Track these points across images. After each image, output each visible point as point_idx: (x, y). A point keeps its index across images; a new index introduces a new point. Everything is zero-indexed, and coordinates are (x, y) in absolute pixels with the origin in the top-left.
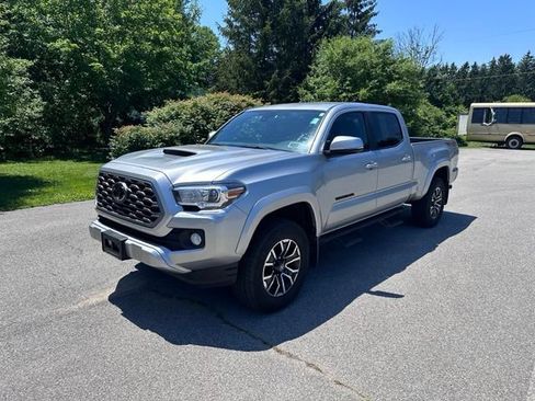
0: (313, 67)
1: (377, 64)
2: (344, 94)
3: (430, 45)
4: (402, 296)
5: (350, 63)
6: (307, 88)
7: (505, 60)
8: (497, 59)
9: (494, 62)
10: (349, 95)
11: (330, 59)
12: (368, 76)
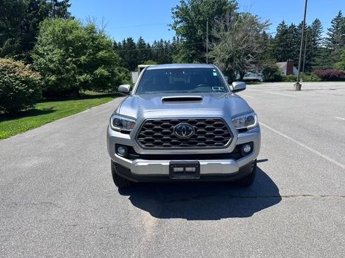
0: (39, 38)
1: (89, 40)
2: (70, 59)
3: (101, 28)
4: (267, 160)
5: (70, 37)
6: (37, 53)
7: (130, 40)
8: (126, 39)
9: (124, 41)
10: (74, 60)
11: (53, 33)
12: (85, 47)
